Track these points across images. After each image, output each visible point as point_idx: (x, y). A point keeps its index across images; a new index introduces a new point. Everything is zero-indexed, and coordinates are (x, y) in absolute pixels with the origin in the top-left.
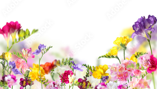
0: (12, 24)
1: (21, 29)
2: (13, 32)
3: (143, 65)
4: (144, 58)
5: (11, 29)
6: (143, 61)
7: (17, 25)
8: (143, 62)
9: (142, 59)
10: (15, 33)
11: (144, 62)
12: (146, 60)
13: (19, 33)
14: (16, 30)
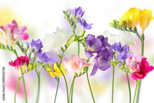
0: (22, 58)
1: (29, 62)
2: (23, 65)
3: (130, 67)
4: (133, 58)
5: (21, 62)
6: (131, 61)
7: (26, 58)
8: (130, 63)
9: (131, 58)
10: (24, 65)
11: (132, 63)
12: (135, 62)
13: (27, 66)
14: (25, 63)
